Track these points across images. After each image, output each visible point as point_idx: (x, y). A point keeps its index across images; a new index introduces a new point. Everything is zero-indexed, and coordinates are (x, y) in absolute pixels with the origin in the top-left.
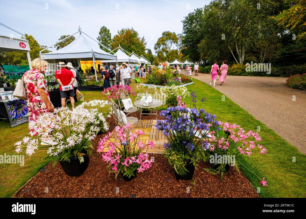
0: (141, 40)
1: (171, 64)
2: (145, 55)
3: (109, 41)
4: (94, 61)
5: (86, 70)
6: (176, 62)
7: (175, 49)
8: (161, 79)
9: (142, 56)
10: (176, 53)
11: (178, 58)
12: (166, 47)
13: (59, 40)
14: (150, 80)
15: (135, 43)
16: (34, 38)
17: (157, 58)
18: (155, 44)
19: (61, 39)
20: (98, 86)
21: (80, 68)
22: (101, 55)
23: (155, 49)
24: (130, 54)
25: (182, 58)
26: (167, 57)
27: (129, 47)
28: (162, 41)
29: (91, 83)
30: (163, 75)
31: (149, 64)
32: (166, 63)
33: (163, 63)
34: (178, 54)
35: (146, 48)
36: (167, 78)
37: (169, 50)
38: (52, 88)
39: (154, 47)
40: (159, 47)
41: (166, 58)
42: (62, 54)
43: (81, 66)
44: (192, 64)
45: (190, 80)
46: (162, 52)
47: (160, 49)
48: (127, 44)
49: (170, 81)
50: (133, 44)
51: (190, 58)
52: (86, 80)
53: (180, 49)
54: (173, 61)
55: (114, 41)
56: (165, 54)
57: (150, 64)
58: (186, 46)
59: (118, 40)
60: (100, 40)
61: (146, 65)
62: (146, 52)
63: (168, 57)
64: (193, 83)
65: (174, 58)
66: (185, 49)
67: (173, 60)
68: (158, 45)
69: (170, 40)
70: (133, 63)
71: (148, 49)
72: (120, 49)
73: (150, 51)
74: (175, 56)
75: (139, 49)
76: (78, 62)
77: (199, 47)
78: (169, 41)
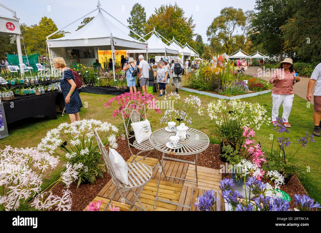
0: (187, 21)
1: (231, 57)
2: (192, 43)
3: (143, 24)
4: (113, 51)
5: (104, 63)
6: (240, 54)
7: (240, 35)
8: (213, 82)
9: (186, 45)
10: (240, 40)
11: (243, 48)
12: (225, 32)
13: (82, 23)
14: (194, 82)
15: (177, 26)
16: (53, 22)
17: (210, 48)
18: (209, 27)
19: (83, 22)
20: (115, 88)
21: (97, 61)
22: (124, 41)
23: (208, 34)
24: (169, 42)
25: (249, 49)
26: (225, 46)
27: (169, 31)
28: (220, 22)
29: (105, 83)
30: (217, 76)
31: (196, 57)
32: (223, 55)
33: (219, 56)
34: (243, 43)
35: (194, 33)
36: (223, 81)
37: (229, 36)
38: (43, 90)
39: (206, 32)
40: (215, 32)
41: (223, 48)
42: (72, 41)
43: (99, 57)
44: (267, 59)
45: (265, 86)
46: (217, 39)
47: (215, 34)
48: (166, 27)
49: (228, 86)
50: (174, 27)
51: (265, 49)
52: (99, 78)
53: (247, 34)
54: (235, 54)
55: (149, 23)
56: (222, 43)
57: (198, 57)
58: (259, 30)
59: (155, 22)
60: (131, 22)
61: (192, 58)
62: (194, 38)
63: (227, 46)
64: (270, 91)
65: (237, 48)
66: (257, 34)
67: (235, 51)
68: (213, 27)
69: (232, 20)
70: (172, 55)
71: (196, 34)
72: (154, 35)
73: (199, 38)
74: (239, 45)
75: (184, 35)
76: (95, 51)
77: (282, 30)
78: (232, 22)
